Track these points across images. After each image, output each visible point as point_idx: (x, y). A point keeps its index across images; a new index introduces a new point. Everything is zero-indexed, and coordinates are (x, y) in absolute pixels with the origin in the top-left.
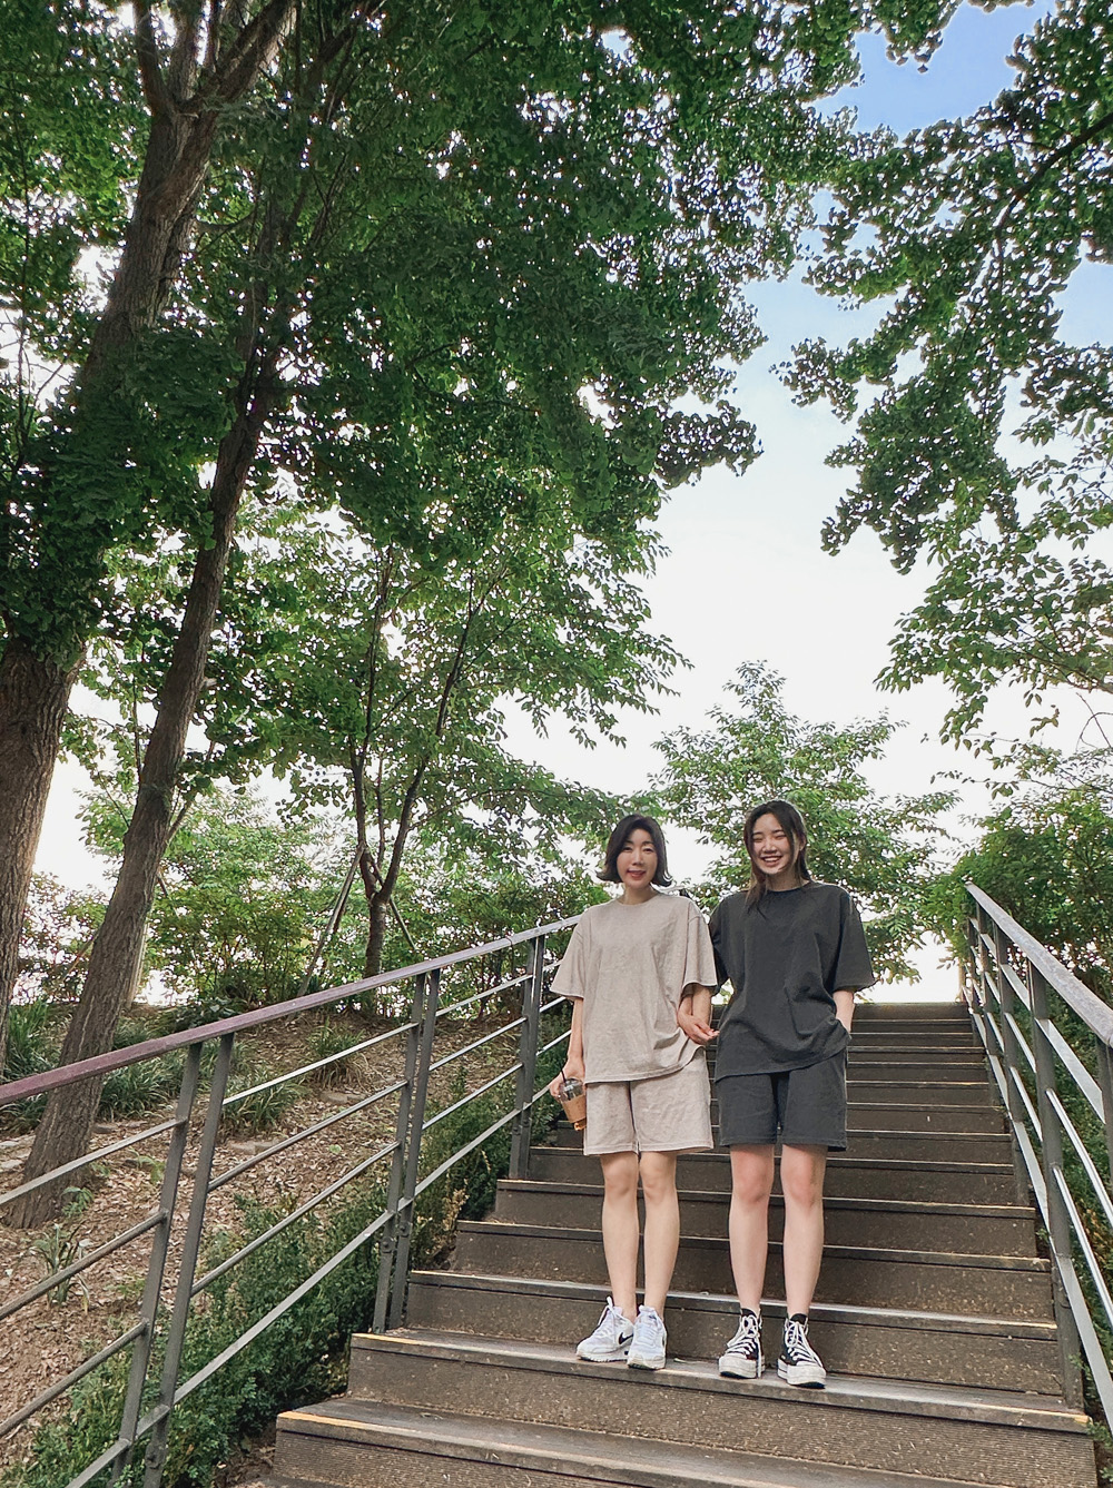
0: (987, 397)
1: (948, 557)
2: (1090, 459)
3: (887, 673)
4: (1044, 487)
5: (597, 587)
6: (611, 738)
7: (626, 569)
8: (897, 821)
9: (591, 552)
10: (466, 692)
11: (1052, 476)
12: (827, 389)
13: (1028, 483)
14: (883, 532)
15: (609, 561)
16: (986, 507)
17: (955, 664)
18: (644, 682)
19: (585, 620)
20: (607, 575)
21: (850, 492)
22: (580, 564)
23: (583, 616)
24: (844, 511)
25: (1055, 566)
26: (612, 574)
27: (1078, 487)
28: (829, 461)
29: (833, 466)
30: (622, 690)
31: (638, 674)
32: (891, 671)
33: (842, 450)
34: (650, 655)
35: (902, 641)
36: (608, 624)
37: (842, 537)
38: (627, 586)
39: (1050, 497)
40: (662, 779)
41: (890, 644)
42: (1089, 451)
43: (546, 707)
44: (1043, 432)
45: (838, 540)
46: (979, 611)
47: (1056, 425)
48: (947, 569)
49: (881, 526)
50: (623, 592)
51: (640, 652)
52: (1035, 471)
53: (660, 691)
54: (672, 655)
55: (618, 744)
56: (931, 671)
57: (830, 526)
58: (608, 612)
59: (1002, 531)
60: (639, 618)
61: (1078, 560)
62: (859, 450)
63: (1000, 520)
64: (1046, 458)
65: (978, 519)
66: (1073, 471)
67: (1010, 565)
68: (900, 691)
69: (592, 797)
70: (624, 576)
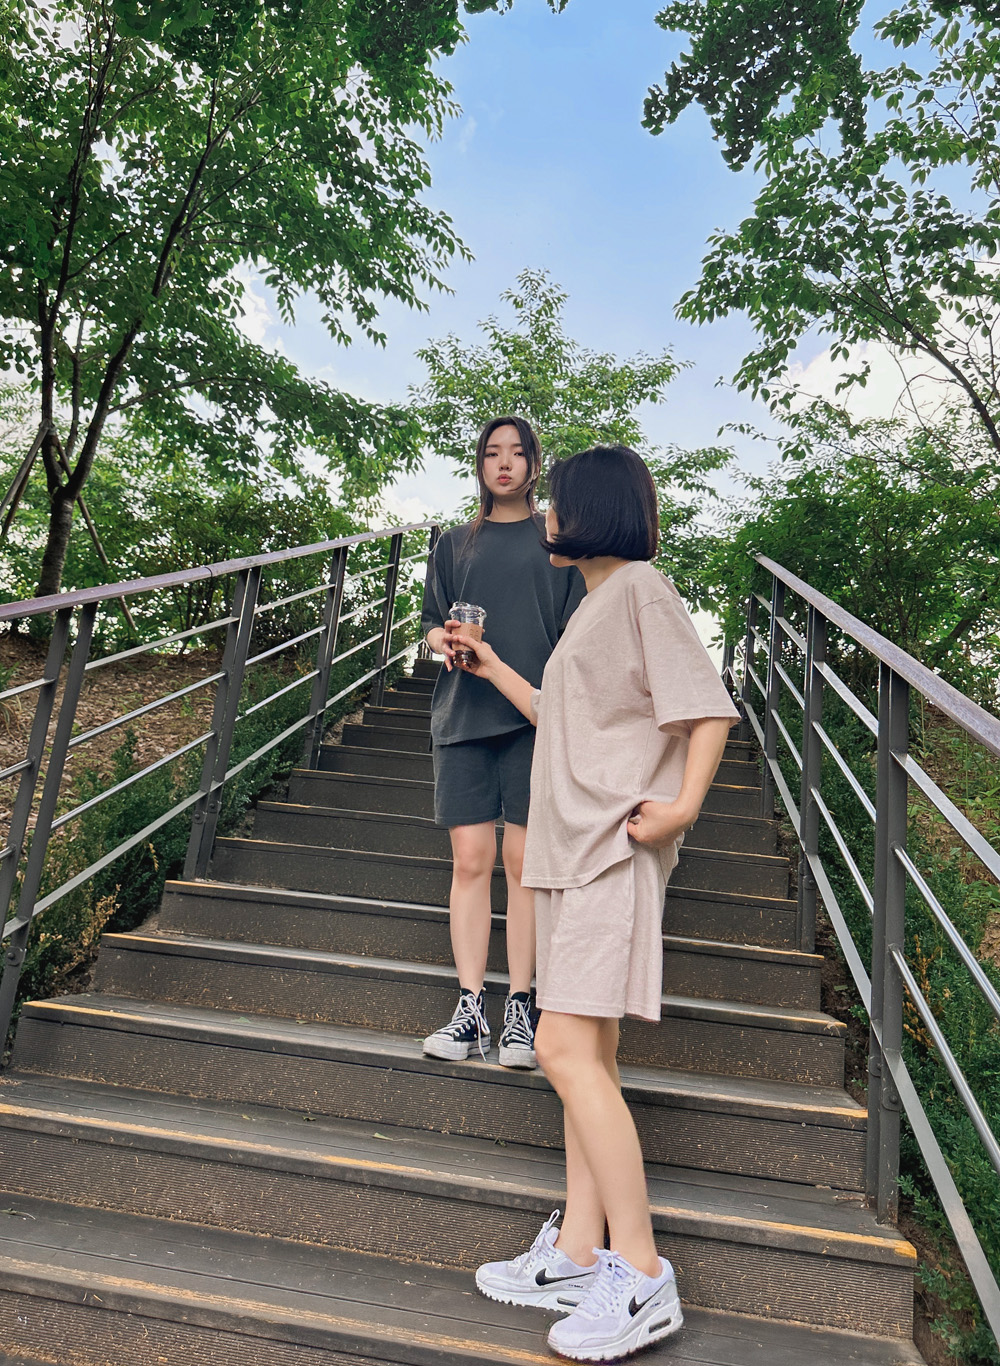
2: (948, 77)
3: (690, 299)
4: (893, 102)
5: (370, 137)
6: (370, 333)
7: (405, 120)
8: (666, 475)
9: (366, 88)
10: (193, 247)
11: (905, 90)
13: (877, 93)
15: (387, 105)
16: (830, 111)
18: (414, 271)
19: (351, 176)
20: (383, 123)
21: (684, 58)
22: (352, 103)
23: (351, 171)
24: (674, 80)
25: (899, 197)
26: (389, 123)
27: (929, 108)
28: (662, 20)
29: (664, 27)
30: (387, 275)
31: (408, 259)
32: (694, 296)
33: (677, 8)
35: (716, 259)
36: (378, 186)
37: (668, 114)
38: (407, 142)
39: (896, 117)
40: (423, 395)
41: (704, 262)
42: (948, 67)
43: (295, 285)
46: (802, 238)
48: (774, 182)
49: (713, 108)
50: (401, 148)
51: (413, 230)
52: (886, 80)
53: (431, 284)
54: (450, 240)
55: (376, 341)
56: (736, 302)
57: (655, 97)
58: (379, 171)
59: (844, 144)
60: (416, 185)
61: (921, 193)
62: (696, 13)
63: (845, 130)
64: (903, 65)
65: (819, 125)
66: (928, 87)
67: (849, 185)
68: (701, 321)
69: (339, 402)
70: (403, 128)
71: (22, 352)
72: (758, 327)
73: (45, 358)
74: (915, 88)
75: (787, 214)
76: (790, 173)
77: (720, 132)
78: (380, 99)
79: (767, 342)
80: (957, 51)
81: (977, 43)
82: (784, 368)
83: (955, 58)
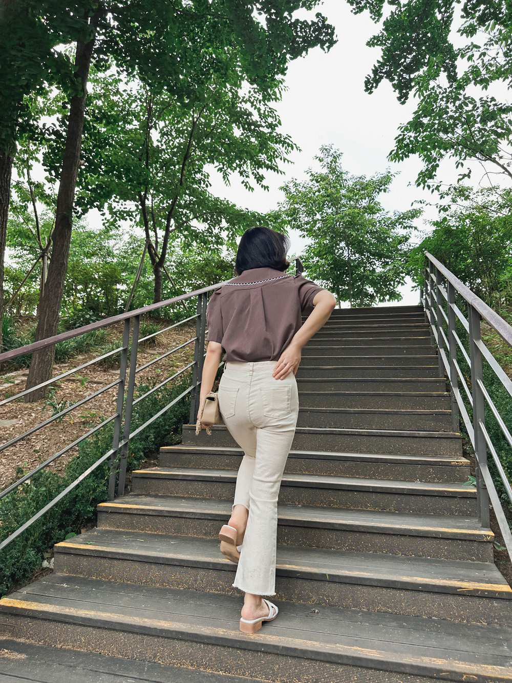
0: (445, 12)
1: (423, 95)
2: (493, 44)
3: (393, 153)
4: (470, 58)
5: (255, 109)
6: (262, 186)
8: (393, 224)
11: (474, 53)
12: (368, 5)
13: (463, 56)
14: (393, 83)
16: (442, 69)
17: (424, 149)
19: (250, 126)
21: (378, 62)
24: (375, 71)
25: (473, 101)
27: (486, 59)
28: (369, 44)
29: (370, 46)
34: (281, 145)
35: (401, 137)
37: (374, 85)
38: (270, 109)
39: (472, 64)
41: (395, 139)
42: (492, 40)
44: (470, 31)
45: (372, 87)
47: (477, 27)
48: (422, 101)
49: (392, 80)
52: (466, 50)
53: (284, 161)
54: (291, 144)
55: (265, 189)
56: (413, 152)
57: (368, 79)
60: (276, 125)
61: (483, 97)
62: (383, 38)
63: (448, 76)
64: (472, 43)
65: (438, 76)
66: (483, 51)
68: (399, 161)
72: (423, 160)
74: (479, 51)
76: (429, 96)
77: (395, 89)
79: (427, 165)
80: (495, 33)
82: (435, 175)
83: (494, 36)
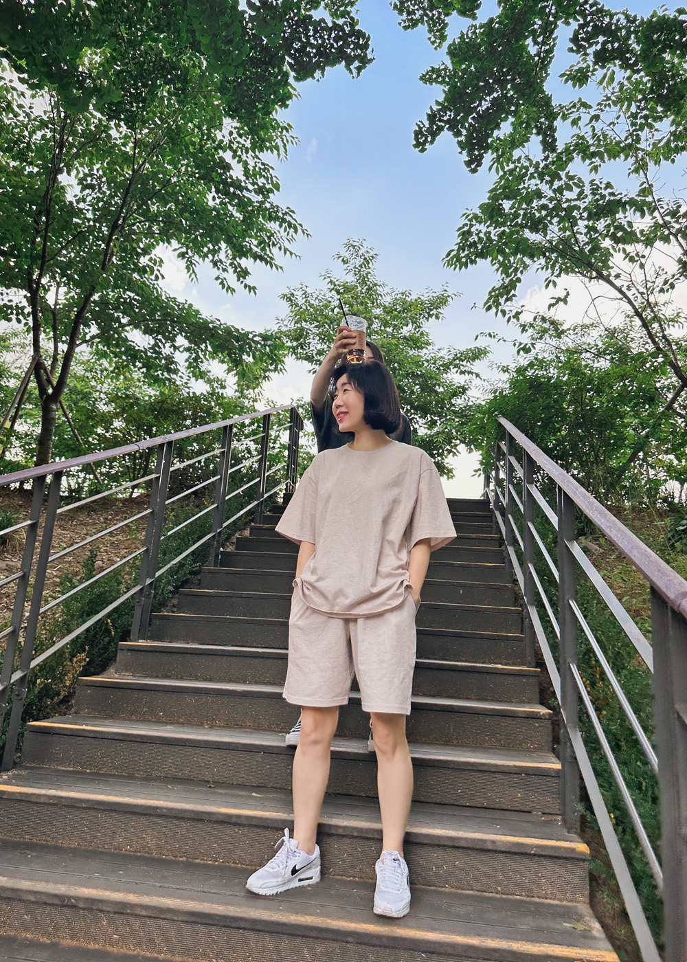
0: (544, 43)
1: (503, 168)
2: (609, 105)
3: (451, 255)
4: (575, 122)
5: (239, 162)
6: (246, 286)
7: (261, 150)
8: (446, 367)
9: (234, 131)
10: (127, 237)
11: (582, 115)
12: (425, 19)
13: (565, 117)
14: (459, 139)
15: (249, 141)
16: (534, 131)
18: (273, 245)
19: (228, 188)
20: (247, 152)
21: (437, 103)
22: (226, 141)
23: (227, 185)
24: (432, 118)
25: (580, 184)
26: (250, 152)
27: (598, 126)
28: (423, 78)
29: (425, 83)
30: (255, 249)
31: (269, 238)
32: (454, 253)
33: (433, 70)
34: (278, 223)
35: (466, 229)
36: (245, 193)
37: (429, 139)
38: (263, 164)
39: (577, 132)
40: (285, 323)
41: (458, 231)
42: (609, 99)
43: (196, 257)
44: (579, 77)
46: (521, 212)
48: (501, 178)
49: (458, 134)
50: (260, 168)
51: (270, 219)
52: (570, 109)
53: (285, 253)
54: (295, 225)
55: (250, 291)
56: (482, 255)
57: (420, 128)
58: (246, 183)
59: (544, 152)
60: (270, 191)
61: (594, 180)
62: (446, 73)
63: (544, 142)
64: (580, 99)
65: (528, 140)
66: (596, 113)
67: (547, 178)
68: (460, 268)
69: (228, 331)
70: (260, 155)
71: (20, 310)
72: (497, 270)
73: (34, 313)
74: (589, 113)
75: (508, 198)
76: (511, 172)
77: (463, 149)
78: (244, 138)
79: (503, 279)
80: (613, 88)
81: (626, 83)
82: (514, 295)
83: (612, 94)
